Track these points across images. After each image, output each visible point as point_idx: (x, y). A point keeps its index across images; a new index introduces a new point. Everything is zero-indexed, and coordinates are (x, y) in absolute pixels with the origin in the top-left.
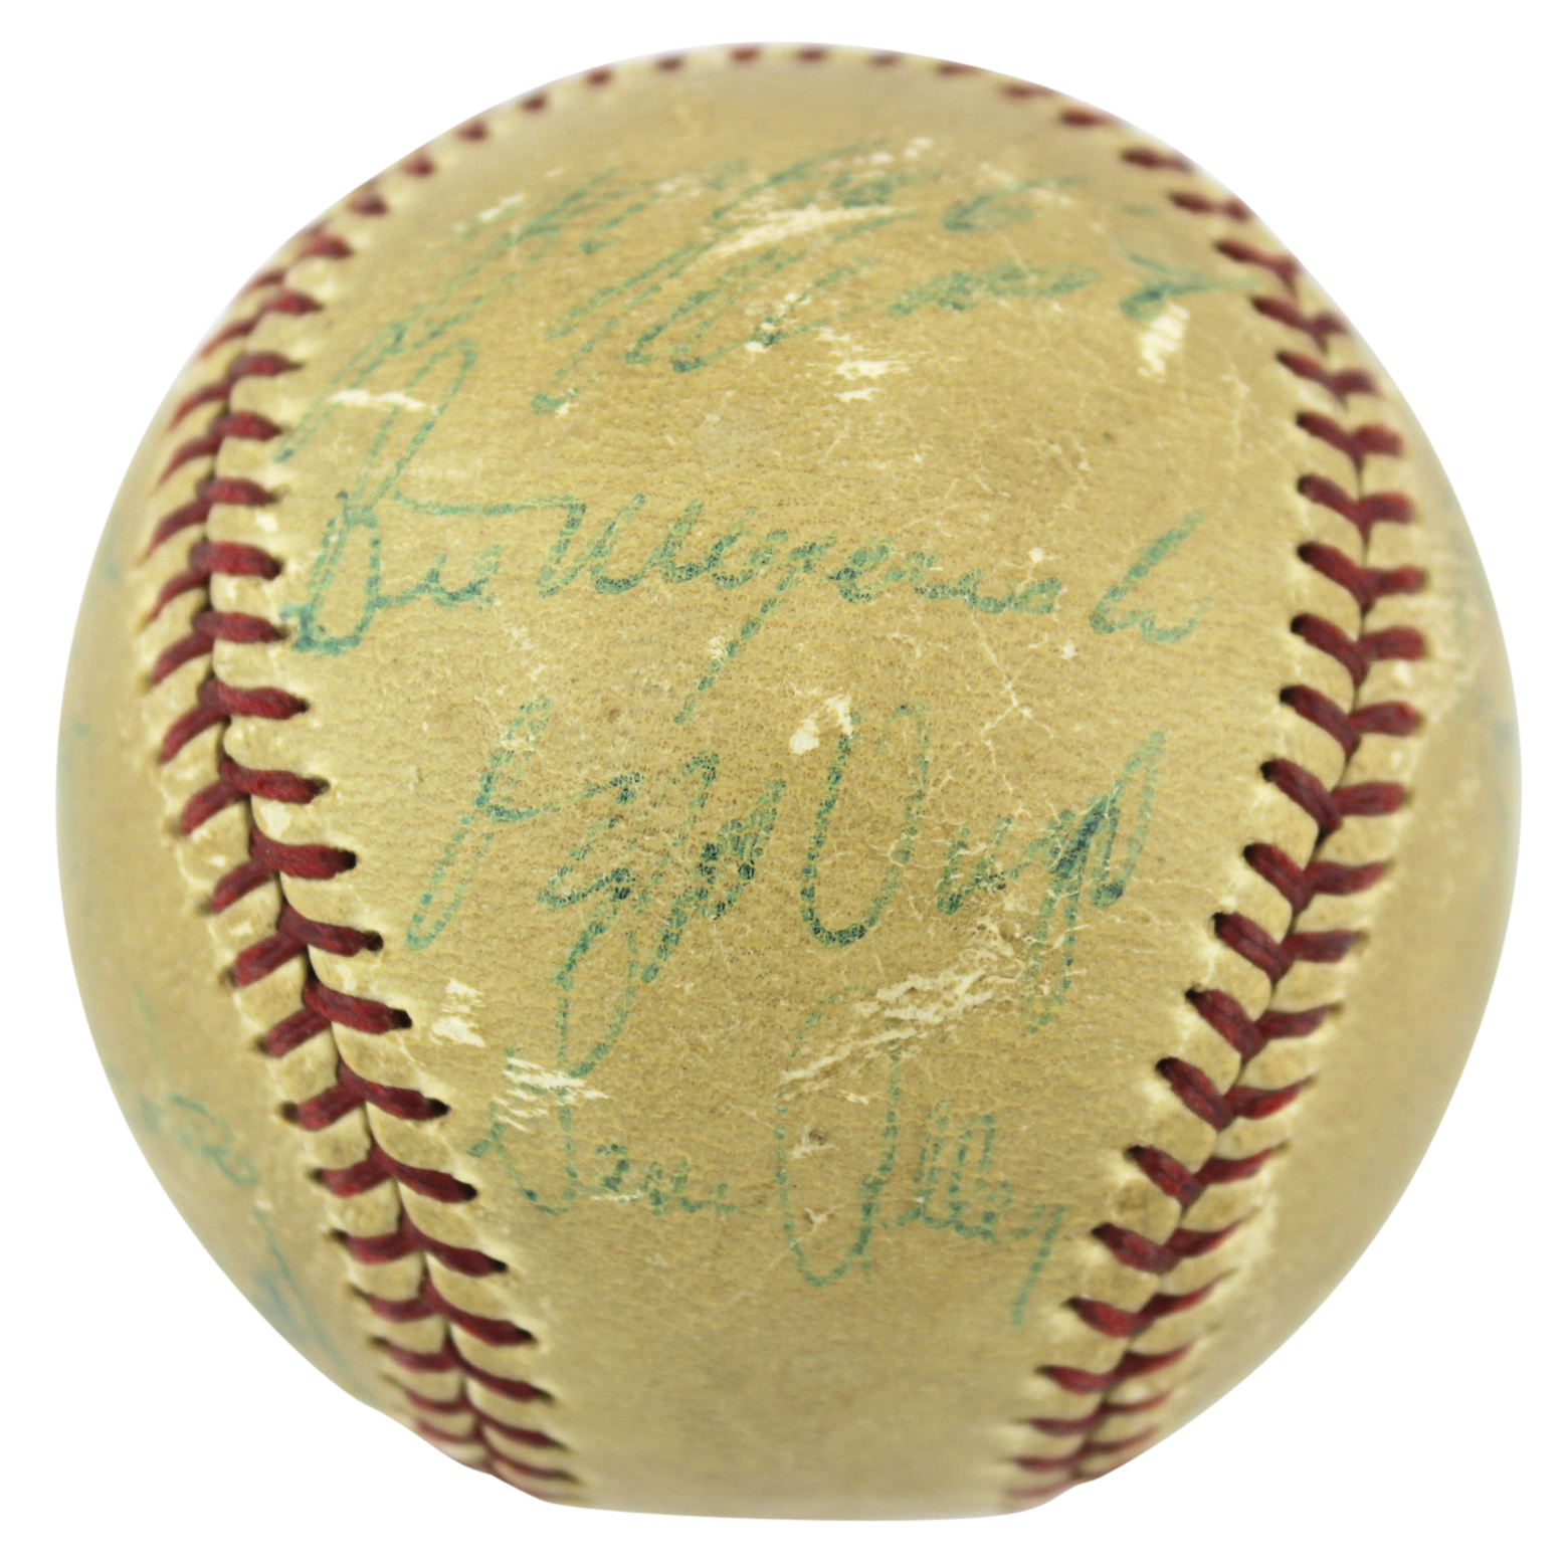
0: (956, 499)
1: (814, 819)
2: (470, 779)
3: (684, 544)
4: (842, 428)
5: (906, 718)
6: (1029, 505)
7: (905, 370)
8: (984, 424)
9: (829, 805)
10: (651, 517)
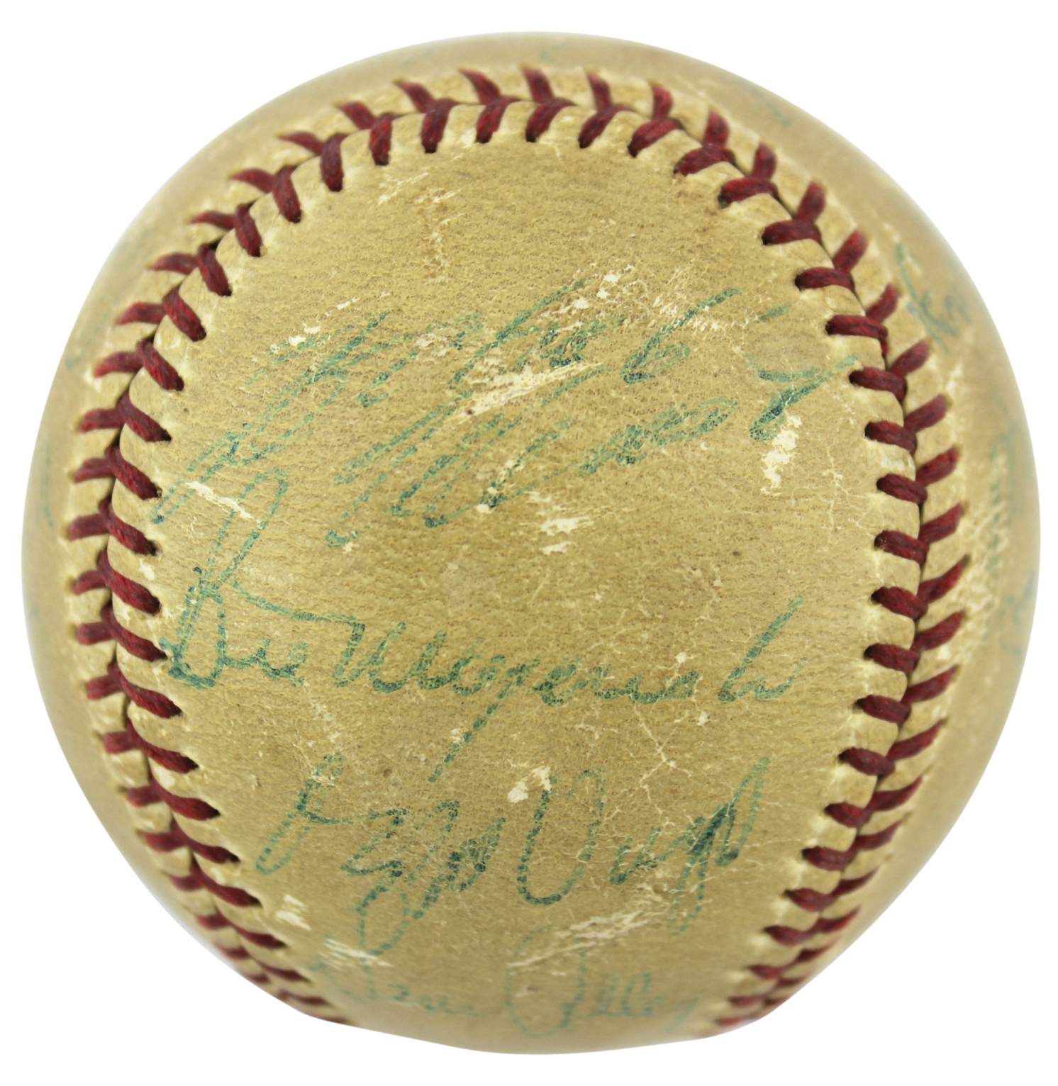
0: (625, 625)
1: (525, 840)
2: (293, 793)
3: (433, 662)
4: (545, 575)
5: (588, 778)
6: (677, 622)
7: (591, 523)
8: (646, 562)
9: (535, 831)
10: (411, 640)
